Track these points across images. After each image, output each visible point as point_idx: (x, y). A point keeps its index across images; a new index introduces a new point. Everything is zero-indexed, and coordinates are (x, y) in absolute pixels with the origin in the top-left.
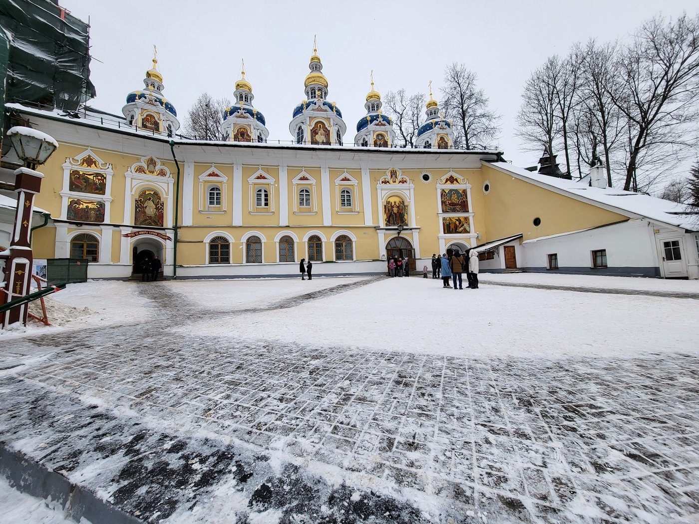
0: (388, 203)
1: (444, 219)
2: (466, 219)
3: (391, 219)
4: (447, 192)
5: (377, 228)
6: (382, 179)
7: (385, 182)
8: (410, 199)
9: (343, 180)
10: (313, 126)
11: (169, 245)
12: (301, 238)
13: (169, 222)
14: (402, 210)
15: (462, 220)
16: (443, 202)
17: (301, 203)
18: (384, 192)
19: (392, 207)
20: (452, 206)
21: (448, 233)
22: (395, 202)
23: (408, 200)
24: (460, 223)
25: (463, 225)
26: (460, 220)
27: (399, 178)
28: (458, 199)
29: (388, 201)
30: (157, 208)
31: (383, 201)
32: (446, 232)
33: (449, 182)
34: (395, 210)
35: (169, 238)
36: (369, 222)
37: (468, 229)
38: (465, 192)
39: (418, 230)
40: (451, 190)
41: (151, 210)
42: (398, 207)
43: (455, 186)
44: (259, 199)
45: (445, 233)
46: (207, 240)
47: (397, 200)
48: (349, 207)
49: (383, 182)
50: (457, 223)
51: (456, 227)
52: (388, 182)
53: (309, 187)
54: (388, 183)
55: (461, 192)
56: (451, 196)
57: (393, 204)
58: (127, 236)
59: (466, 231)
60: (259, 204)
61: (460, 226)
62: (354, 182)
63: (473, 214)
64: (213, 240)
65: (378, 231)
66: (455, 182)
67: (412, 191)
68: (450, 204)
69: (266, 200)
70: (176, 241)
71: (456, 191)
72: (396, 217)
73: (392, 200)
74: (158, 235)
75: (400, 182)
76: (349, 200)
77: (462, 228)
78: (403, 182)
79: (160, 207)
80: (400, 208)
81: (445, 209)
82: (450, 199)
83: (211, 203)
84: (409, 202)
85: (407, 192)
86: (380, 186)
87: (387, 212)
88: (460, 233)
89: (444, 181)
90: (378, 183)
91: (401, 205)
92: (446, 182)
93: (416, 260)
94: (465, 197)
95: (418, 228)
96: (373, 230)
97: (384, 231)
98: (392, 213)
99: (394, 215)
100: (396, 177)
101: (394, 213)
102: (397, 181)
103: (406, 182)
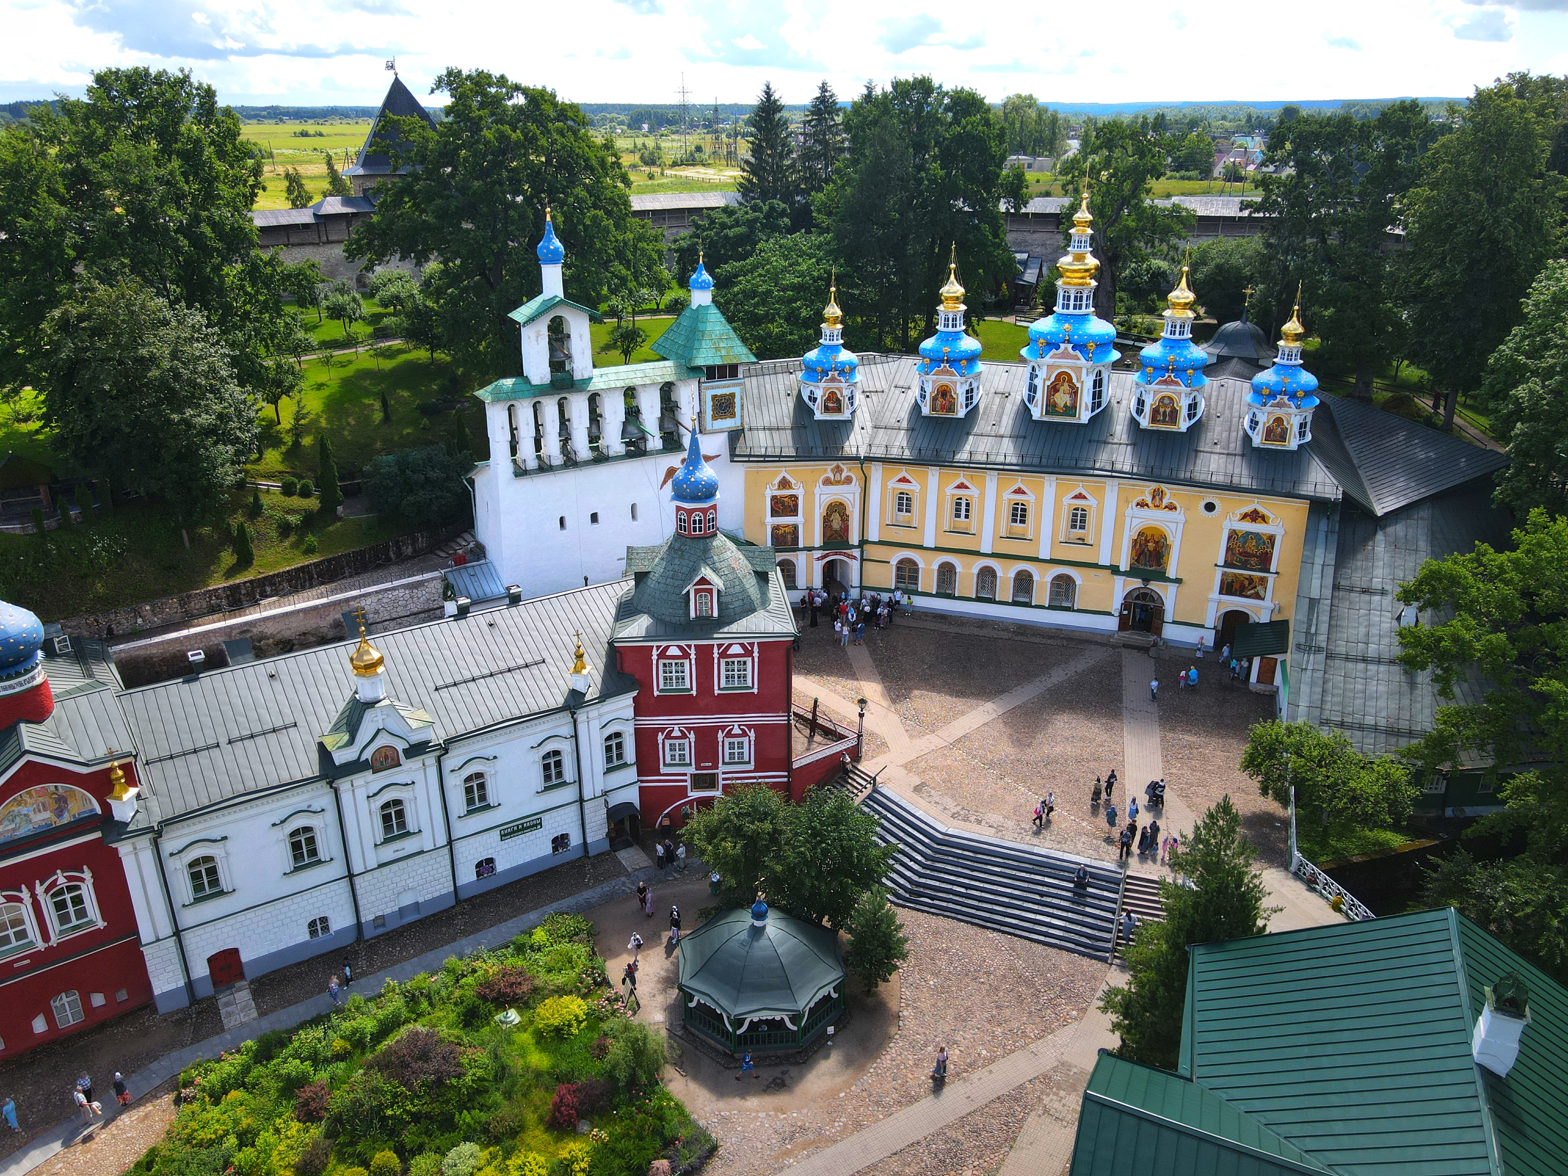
0: (1140, 535)
1: (1224, 574)
2: (1263, 580)
3: (1141, 558)
4: (1241, 534)
5: (1114, 570)
6: (1139, 499)
7: (1142, 504)
9: (1076, 497)
10: (1053, 379)
11: (855, 565)
12: (1005, 573)
13: (854, 539)
14: (1162, 547)
15: (1255, 581)
16: (1229, 549)
17: (1014, 521)
18: (1136, 521)
19: (1147, 541)
20: (1244, 556)
21: (1228, 593)
22: (1153, 536)
23: (1172, 538)
24: (1250, 584)
25: (1254, 587)
26: (1252, 580)
27: (1165, 502)
28: (1257, 549)
29: (1142, 532)
30: (842, 520)
31: (1132, 532)
32: (1224, 592)
33: (1247, 519)
34: (1151, 545)
35: (855, 558)
36: (1105, 561)
37: (1262, 593)
38: (1272, 538)
39: (1179, 584)
40: (1249, 534)
41: (836, 524)
42: (1156, 543)
43: (1256, 527)
44: (958, 510)
45: (1221, 593)
46: (894, 562)
47: (1157, 534)
48: (1081, 531)
49: (1138, 504)
50: (1246, 582)
51: (1243, 588)
52: (1147, 505)
53: (1026, 502)
54: (1145, 507)
55: (1265, 537)
56: (1245, 542)
57: (1149, 538)
58: (818, 559)
59: (1258, 596)
60: (958, 516)
61: (1250, 587)
62: (1093, 500)
63: (1276, 575)
64: (901, 562)
65: (1115, 577)
66: (1260, 519)
67: (1182, 523)
68: (1240, 553)
69: (967, 511)
70: (862, 560)
71: (1258, 535)
72: (1150, 556)
73: (1148, 532)
74: (845, 554)
75: (1166, 507)
76: (1083, 521)
77: (1252, 591)
78: (1171, 507)
79: (845, 518)
80: (1159, 545)
81: (1229, 559)
82: (1244, 548)
83: (900, 510)
84: (1173, 541)
85: (1173, 526)
86: (1132, 510)
87: (1137, 547)
88: (1248, 596)
89: (1240, 516)
90: (1130, 506)
91: (1162, 541)
92: (1242, 519)
93: (1164, 625)
94: (1269, 546)
95: (1178, 581)
96: (1108, 573)
97: (1124, 577)
98: (1146, 550)
99: (1147, 553)
100: (1161, 499)
101: (1148, 551)
102: (1161, 506)
103: (1175, 508)
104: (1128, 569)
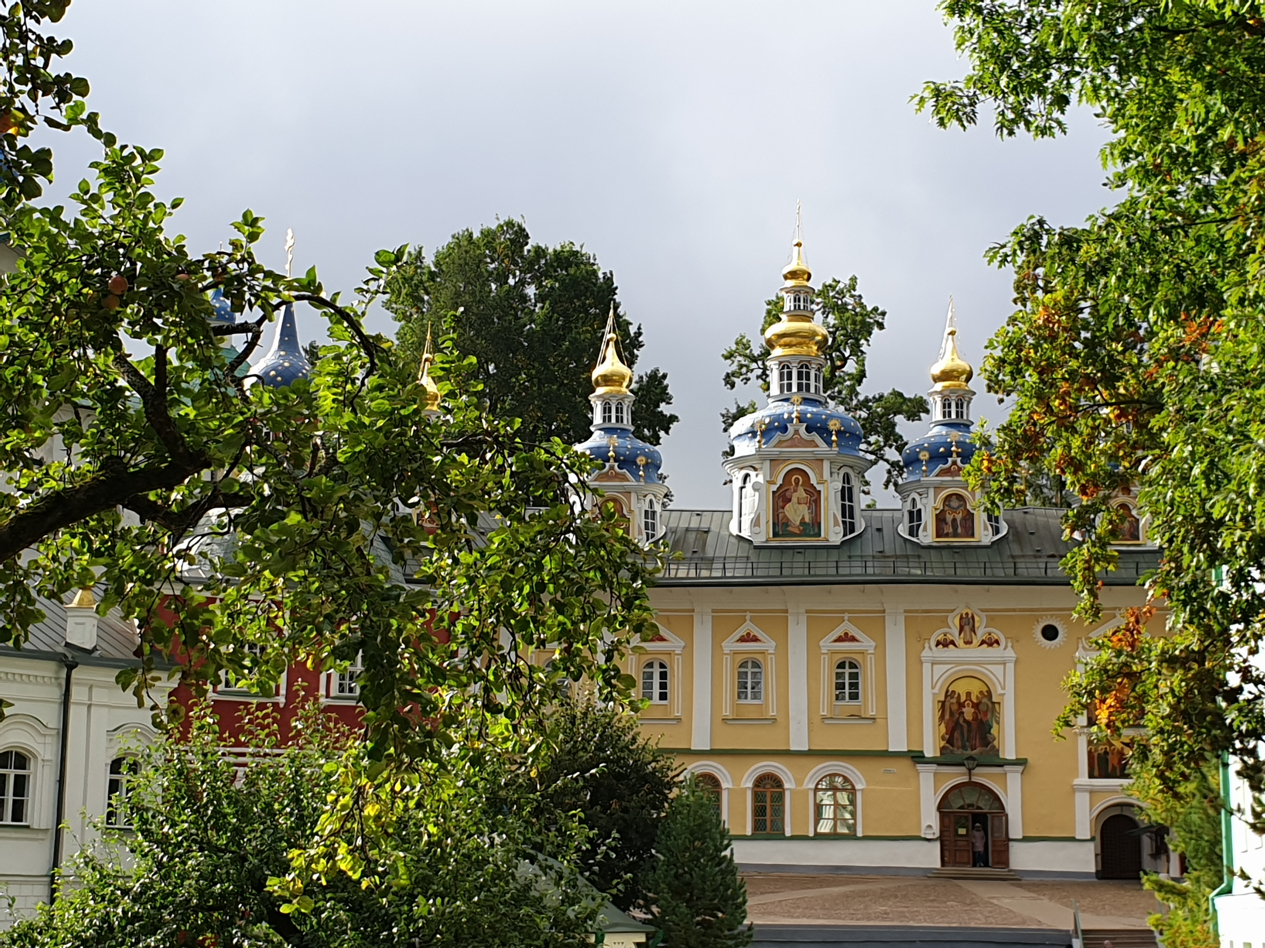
0: (949, 694)
3: (956, 734)
5: (917, 757)
6: (938, 635)
8: (1004, 689)
9: (841, 639)
10: (780, 481)
12: (736, 780)
14: (986, 713)
17: (742, 695)
18: (939, 669)
19: (961, 705)
22: (969, 694)
23: (1000, 691)
29: (951, 689)
31: (936, 690)
34: (968, 712)
36: (898, 744)
39: (1021, 768)
42: (976, 706)
44: (648, 686)
47: (975, 688)
48: (854, 703)
53: (759, 657)
54: (951, 646)
57: (963, 698)
62: (866, 643)
65: (920, 767)
67: (1010, 666)
69: (663, 686)
72: (969, 731)
73: (961, 688)
75: (983, 642)
76: (854, 685)
78: (991, 642)
80: (982, 708)
84: (1003, 694)
85: (998, 670)
86: (931, 652)
87: (947, 717)
90: (927, 645)
91: (985, 700)
93: (1011, 844)
95: (1021, 762)
96: (906, 764)
97: (934, 767)
98: (961, 720)
99: (965, 725)
100: (973, 630)
101: (965, 720)
102: (976, 642)
103: (997, 642)
104: (938, 755)
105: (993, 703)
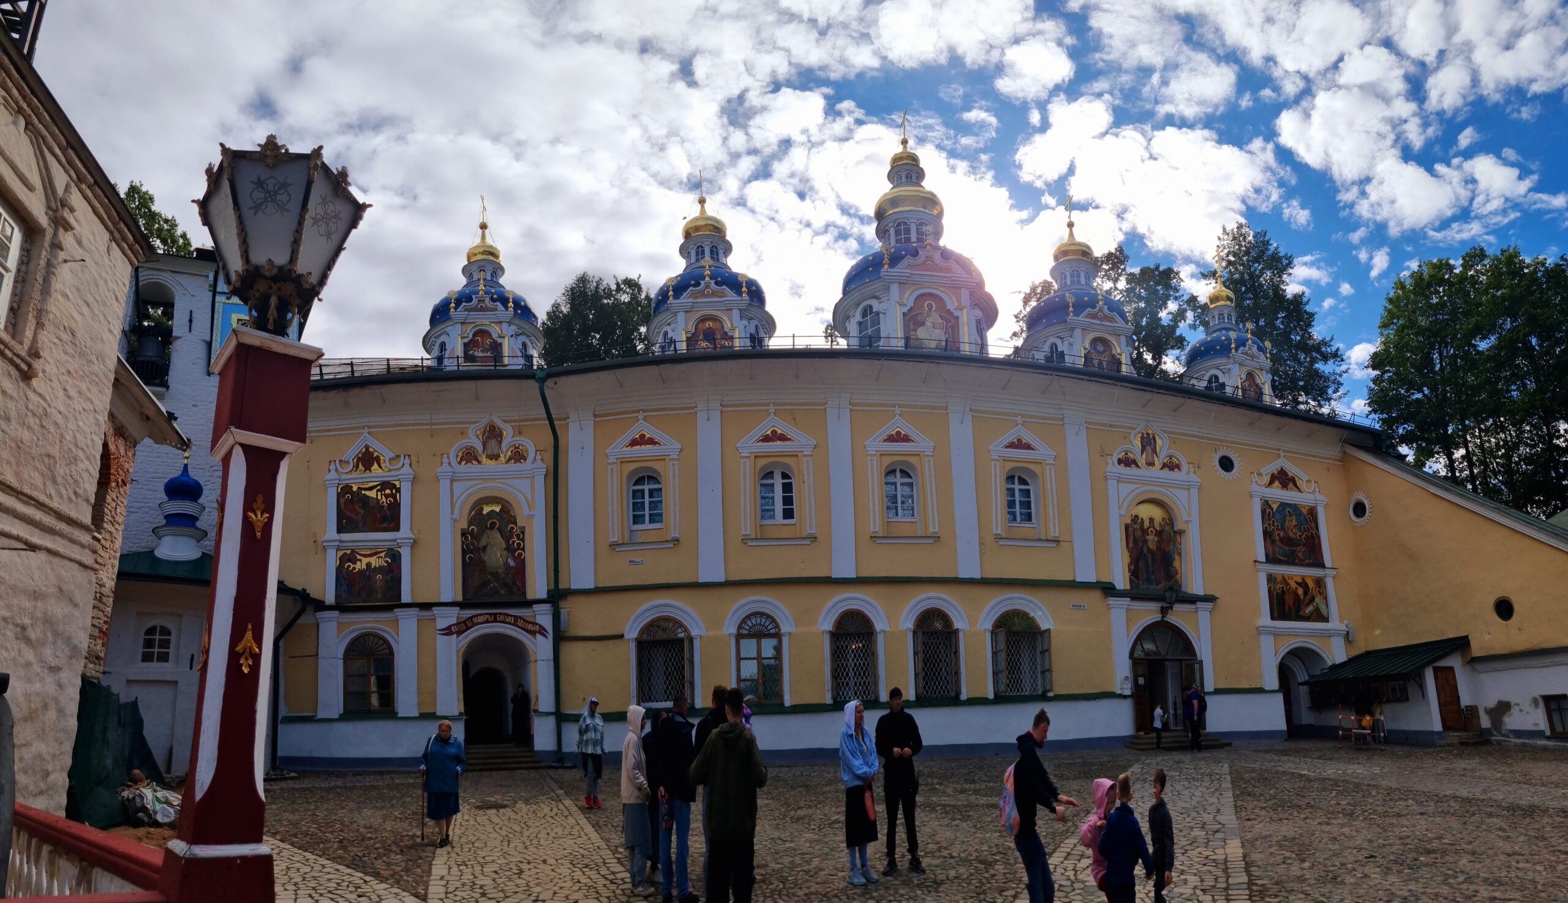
0: (1133, 519)
1: (1270, 579)
2: (1320, 583)
3: (1140, 566)
4: (1275, 507)
5: (1108, 589)
6: (1119, 454)
7: (1127, 462)
8: (1189, 515)
9: (1012, 445)
10: (910, 304)
12: (894, 621)
14: (1168, 544)
15: (1311, 584)
16: (1267, 534)
17: (891, 509)
19: (1144, 532)
20: (1287, 545)
21: (1280, 618)
22: (1152, 521)
23: (1185, 518)
24: (1306, 593)
25: (1312, 599)
26: (1306, 584)
27: (1163, 456)
28: (1300, 530)
29: (1134, 513)
32: (1276, 614)
33: (1277, 483)
34: (1152, 541)
36: (1087, 571)
38: (1313, 512)
39: (1209, 605)
40: (1283, 505)
41: (496, 553)
42: (1159, 534)
43: (1289, 496)
45: (1273, 618)
48: (1025, 525)
49: (1120, 462)
50: (1300, 591)
51: (1298, 604)
52: (1135, 462)
53: (912, 460)
54: (1134, 466)
55: (1305, 511)
56: (1283, 522)
57: (1147, 524)
61: (1307, 601)
63: (1334, 572)
65: (1112, 601)
66: (1291, 485)
67: (1194, 492)
68: (1282, 540)
70: (558, 637)
71: (1295, 508)
72: (1154, 562)
75: (1165, 466)
76: (1026, 505)
77: (1311, 608)
78: (1171, 466)
80: (1164, 536)
81: (1271, 551)
82: (1283, 529)
84: (1187, 522)
85: (1182, 495)
86: (1114, 470)
87: (1131, 544)
88: (1307, 619)
89: (1267, 479)
90: (1110, 462)
91: (1168, 529)
92: (1271, 482)
94: (1313, 525)
95: (1210, 599)
96: (1096, 595)
97: (1126, 601)
98: (1145, 551)
99: (1149, 556)
100: (1154, 451)
101: (1149, 550)
102: (1158, 463)
103: (1178, 467)
104: (1128, 587)
105: (1175, 532)
